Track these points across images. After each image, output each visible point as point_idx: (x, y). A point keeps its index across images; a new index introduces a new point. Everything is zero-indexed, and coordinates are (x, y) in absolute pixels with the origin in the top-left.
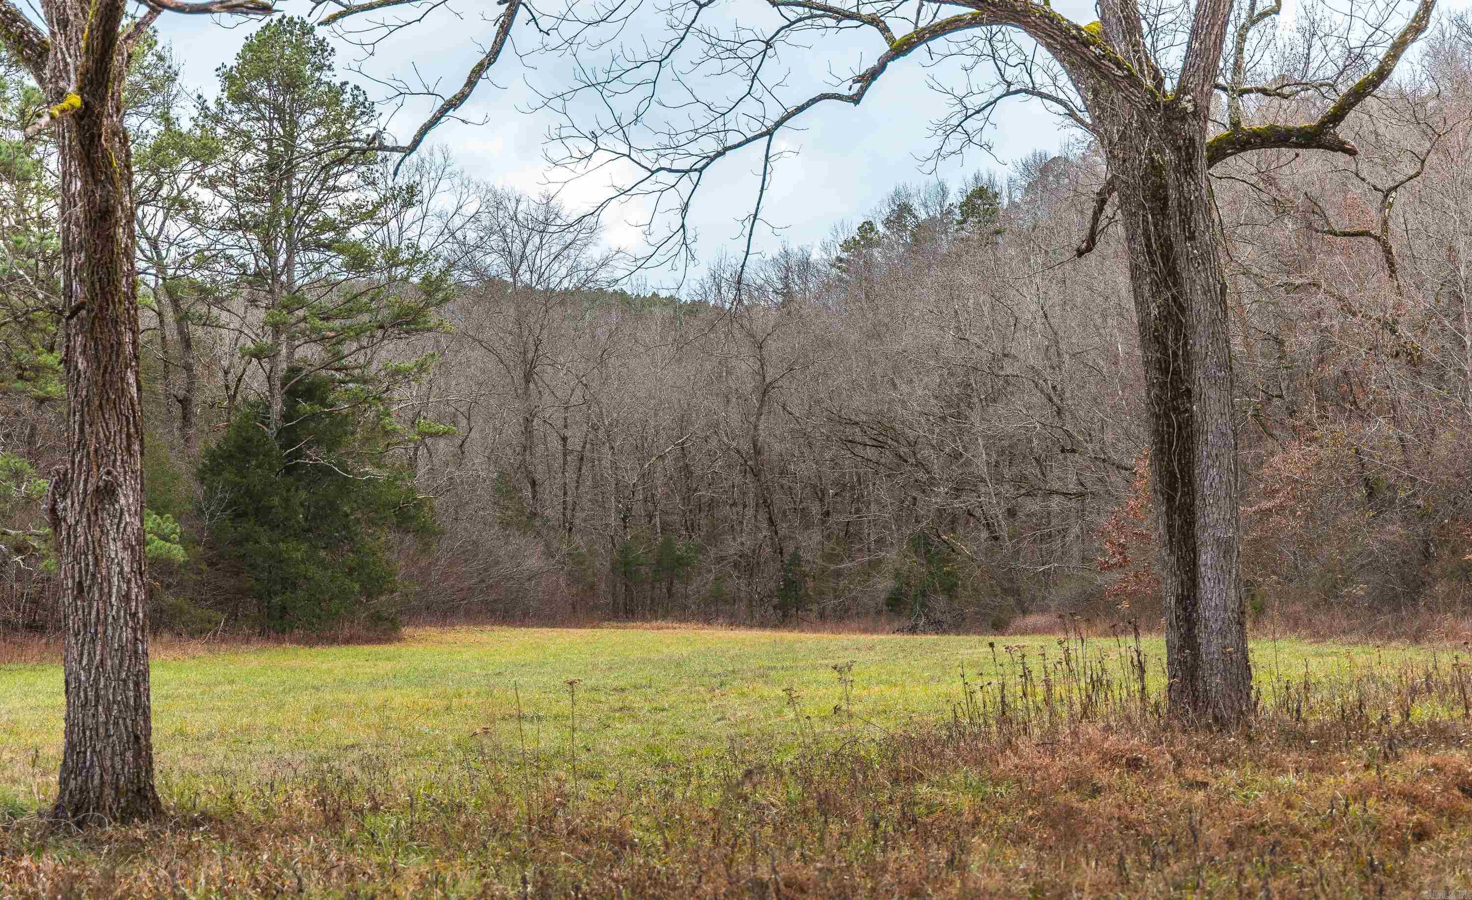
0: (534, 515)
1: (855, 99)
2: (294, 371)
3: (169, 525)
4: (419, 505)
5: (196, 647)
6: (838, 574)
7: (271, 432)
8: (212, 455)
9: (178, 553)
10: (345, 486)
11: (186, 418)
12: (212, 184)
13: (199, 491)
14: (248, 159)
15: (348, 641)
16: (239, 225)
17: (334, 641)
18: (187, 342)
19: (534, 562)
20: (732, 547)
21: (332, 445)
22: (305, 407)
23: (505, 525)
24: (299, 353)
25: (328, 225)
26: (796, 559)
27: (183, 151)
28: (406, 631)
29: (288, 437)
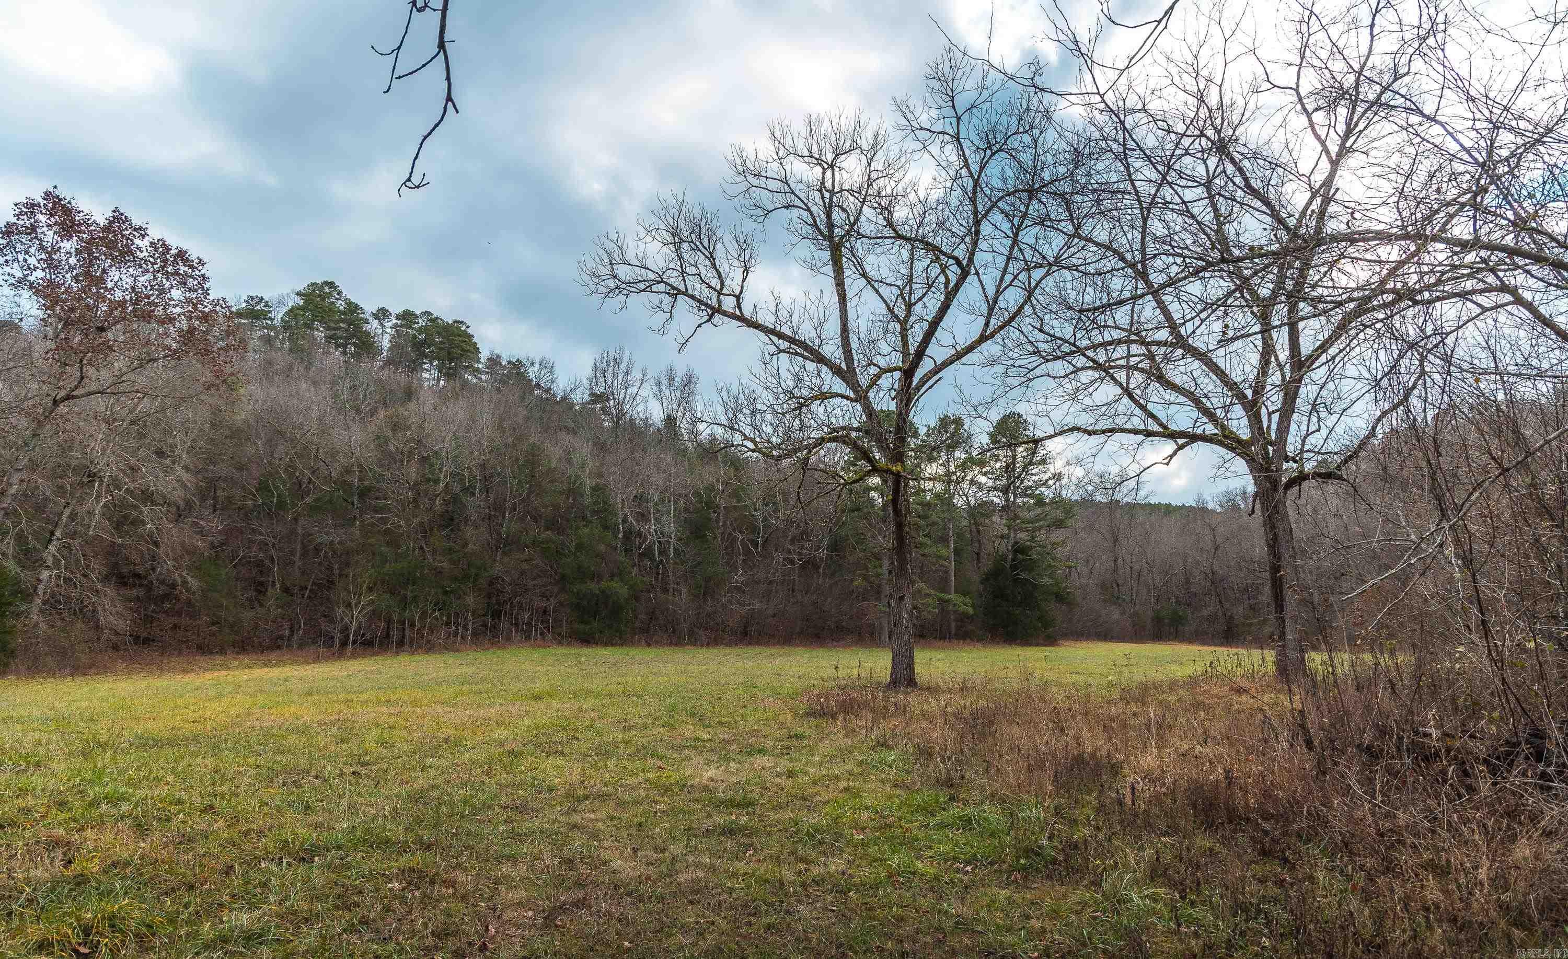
0: (1118, 598)
1: (1167, 464)
2: (1016, 543)
3: (968, 600)
4: (1068, 594)
5: (979, 645)
6: (1251, 624)
7: (1008, 565)
8: (986, 574)
9: (971, 611)
10: (1035, 586)
11: (978, 559)
12: (985, 474)
13: (981, 587)
14: (998, 465)
15: (1037, 645)
16: (995, 489)
17: (1030, 645)
18: (978, 531)
19: (1116, 616)
20: (1205, 612)
21: (1030, 570)
22: (1020, 556)
23: (1105, 601)
24: (1019, 536)
25: (1029, 488)
26: (1231, 617)
27: (974, 464)
28: (1061, 642)
29: (1013, 567)
